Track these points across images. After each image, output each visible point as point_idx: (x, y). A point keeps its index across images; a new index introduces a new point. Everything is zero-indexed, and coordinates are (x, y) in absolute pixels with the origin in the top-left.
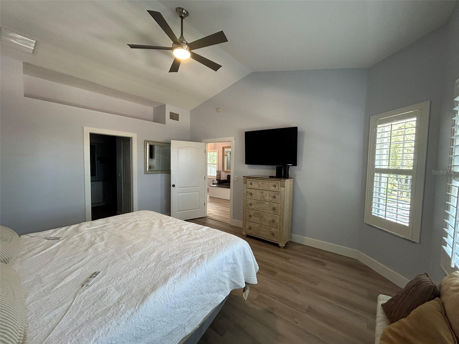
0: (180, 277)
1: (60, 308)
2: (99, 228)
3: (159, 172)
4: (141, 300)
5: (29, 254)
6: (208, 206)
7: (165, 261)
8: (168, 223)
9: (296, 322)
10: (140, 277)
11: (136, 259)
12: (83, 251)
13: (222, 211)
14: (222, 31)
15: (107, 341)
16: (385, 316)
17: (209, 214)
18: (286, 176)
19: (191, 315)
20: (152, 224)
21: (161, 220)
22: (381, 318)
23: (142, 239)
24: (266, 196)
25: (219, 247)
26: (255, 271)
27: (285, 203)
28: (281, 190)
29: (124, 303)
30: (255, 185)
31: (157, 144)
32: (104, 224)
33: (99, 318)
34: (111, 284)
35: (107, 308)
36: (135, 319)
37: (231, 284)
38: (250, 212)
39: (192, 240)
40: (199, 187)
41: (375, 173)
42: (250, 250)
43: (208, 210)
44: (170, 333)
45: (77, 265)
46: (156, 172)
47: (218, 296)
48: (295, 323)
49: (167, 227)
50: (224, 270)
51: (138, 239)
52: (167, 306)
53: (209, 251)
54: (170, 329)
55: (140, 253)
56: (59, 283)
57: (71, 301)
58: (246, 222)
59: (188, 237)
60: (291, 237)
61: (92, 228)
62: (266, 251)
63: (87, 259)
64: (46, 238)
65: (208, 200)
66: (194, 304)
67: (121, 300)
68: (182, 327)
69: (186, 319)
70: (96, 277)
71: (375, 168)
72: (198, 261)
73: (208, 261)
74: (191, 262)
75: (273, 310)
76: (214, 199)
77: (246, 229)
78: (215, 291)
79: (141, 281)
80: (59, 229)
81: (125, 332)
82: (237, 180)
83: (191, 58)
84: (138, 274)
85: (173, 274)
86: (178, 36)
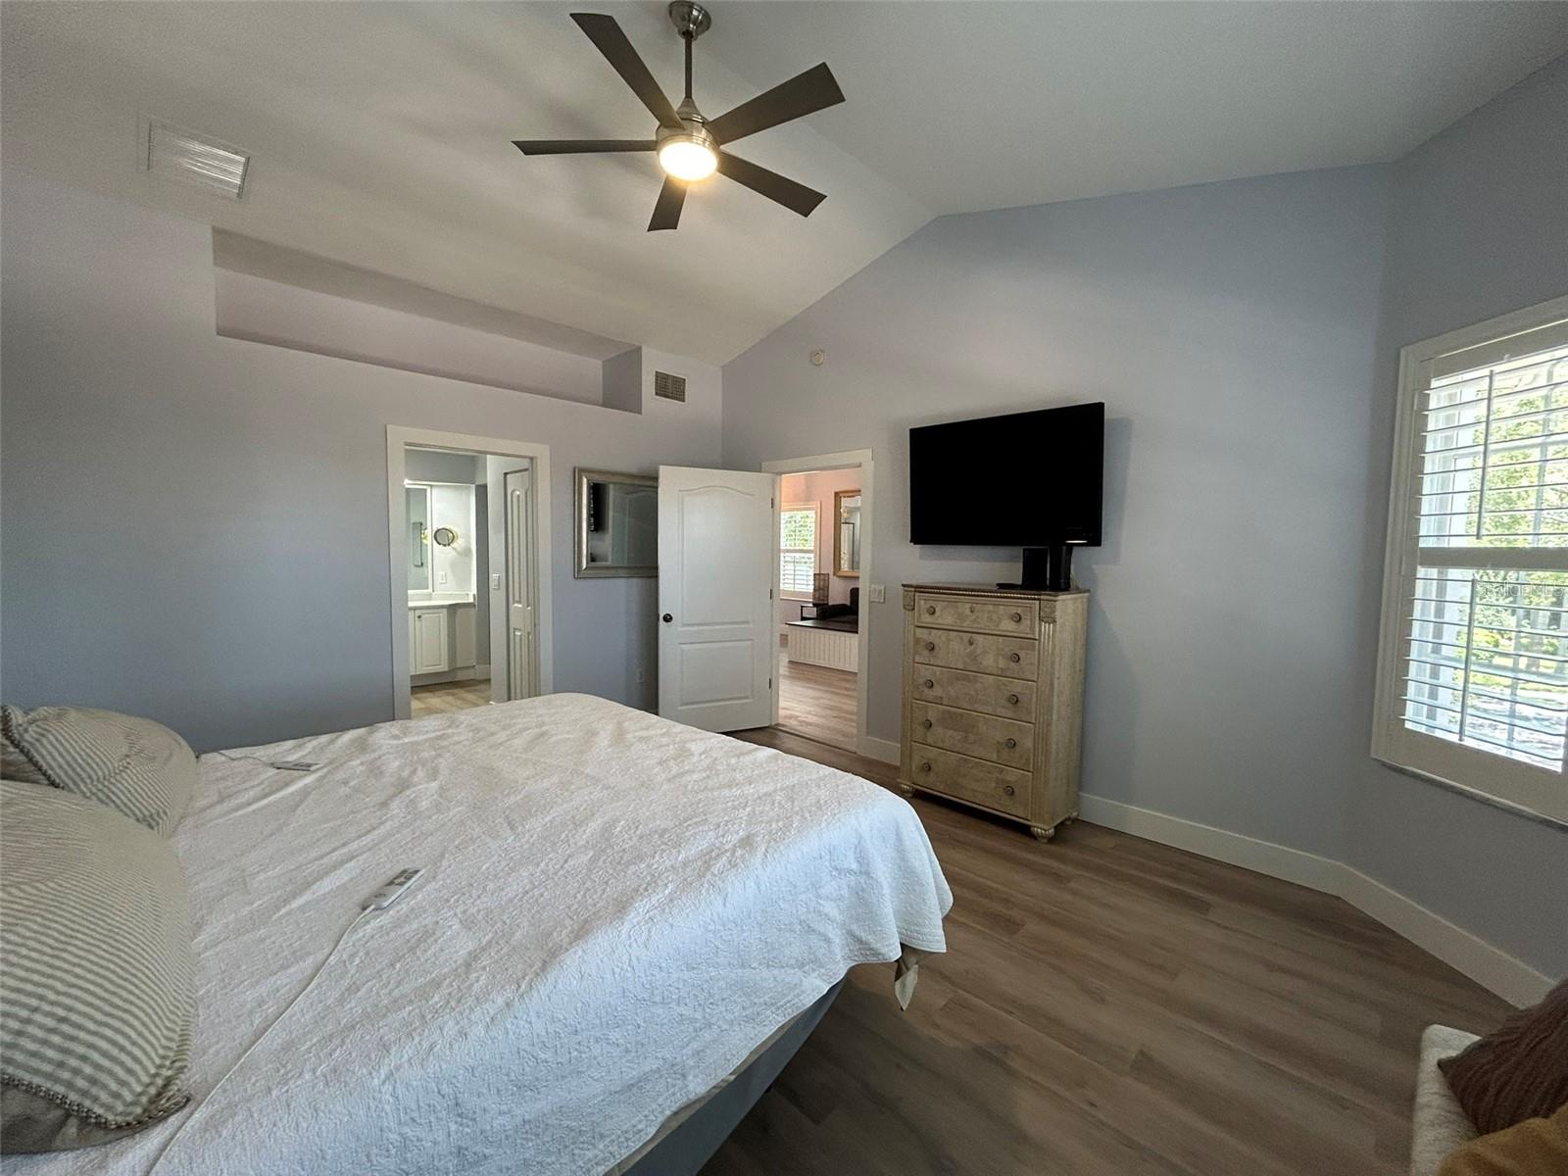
0: (671, 901)
1: (293, 970)
2: (426, 740)
3: (621, 572)
4: (539, 964)
5: (218, 809)
6: (784, 691)
7: (624, 850)
8: (644, 733)
9: (1092, 1104)
10: (542, 895)
11: (531, 840)
12: (374, 806)
13: (831, 708)
14: (824, 64)
15: (425, 1084)
16: (1456, 1108)
17: (786, 717)
18: (1060, 583)
19: (707, 1036)
20: (594, 733)
21: (620, 724)
22: (1436, 1112)
23: (555, 779)
24: (985, 652)
25: (808, 815)
26: (938, 907)
27: (1056, 682)
28: (1040, 631)
29: (484, 968)
30: (946, 617)
31: (616, 479)
32: (443, 729)
33: (405, 1008)
34: (450, 908)
35: (434, 979)
36: (515, 1021)
37: (848, 945)
38: (927, 712)
39: (718, 788)
40: (751, 626)
41: (1419, 568)
42: (922, 836)
43: (785, 706)
44: (632, 1085)
45: (354, 846)
46: (613, 572)
47: (801, 981)
48: (1087, 1107)
49: (638, 743)
50: (822, 891)
51: (544, 778)
52: (624, 992)
53: (774, 826)
54: (634, 1073)
55: (547, 819)
56: (295, 895)
57: (326, 951)
58: (911, 746)
59: (704, 778)
60: (1077, 802)
61: (406, 740)
62: (987, 851)
63: (382, 830)
64: (272, 765)
65: (783, 670)
66: (717, 997)
67: (476, 958)
68: (675, 1068)
69: (688, 1045)
70: (406, 886)
71: (1421, 545)
72: (733, 854)
73: (766, 856)
74: (708, 858)
75: (1006, 1053)
76: (804, 670)
77: (914, 768)
78: (793, 961)
79: (544, 908)
80: (310, 741)
81: (482, 1060)
82: (882, 601)
83: (718, 174)
84: (537, 883)
85: (646, 890)
86: (675, 100)
